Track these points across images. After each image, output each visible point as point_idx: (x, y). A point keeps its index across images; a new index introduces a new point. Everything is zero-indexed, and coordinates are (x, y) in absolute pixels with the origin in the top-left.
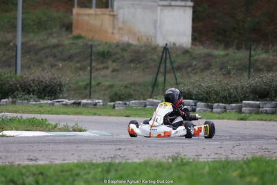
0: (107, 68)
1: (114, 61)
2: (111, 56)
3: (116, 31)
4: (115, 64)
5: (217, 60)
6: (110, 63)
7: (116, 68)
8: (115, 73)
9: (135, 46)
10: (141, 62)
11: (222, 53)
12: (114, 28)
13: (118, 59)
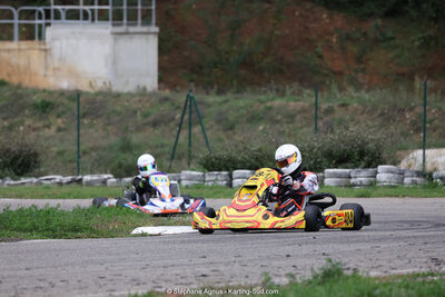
0: (48, 127)
1: (59, 116)
2: (52, 109)
3: (50, 73)
4: (60, 121)
5: (212, 109)
6: (52, 118)
7: (62, 126)
8: (61, 133)
9: (87, 93)
10: (98, 117)
11: (219, 99)
12: (46, 68)
13: (64, 113)
